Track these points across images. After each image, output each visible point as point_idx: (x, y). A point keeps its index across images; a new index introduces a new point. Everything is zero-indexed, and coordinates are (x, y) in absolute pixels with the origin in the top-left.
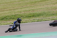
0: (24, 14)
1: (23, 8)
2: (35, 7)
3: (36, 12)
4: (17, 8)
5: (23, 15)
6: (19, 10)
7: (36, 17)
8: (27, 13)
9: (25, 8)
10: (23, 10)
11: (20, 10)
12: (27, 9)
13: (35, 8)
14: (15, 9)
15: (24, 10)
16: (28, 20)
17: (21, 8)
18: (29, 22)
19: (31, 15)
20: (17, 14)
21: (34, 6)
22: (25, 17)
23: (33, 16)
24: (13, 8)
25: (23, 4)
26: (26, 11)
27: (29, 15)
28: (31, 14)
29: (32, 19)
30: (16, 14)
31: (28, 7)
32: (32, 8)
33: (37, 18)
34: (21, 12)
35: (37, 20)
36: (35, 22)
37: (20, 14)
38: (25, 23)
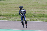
0: (36, 14)
1: (36, 9)
3: (45, 14)
4: (30, 8)
5: (35, 15)
6: (32, 10)
7: (45, 17)
8: (38, 14)
9: (37, 9)
10: (35, 10)
11: (33, 10)
13: (45, 10)
14: (29, 9)
15: (36, 11)
16: (38, 19)
17: (34, 9)
18: (39, 21)
19: (41, 16)
20: (30, 13)
21: (44, 9)
22: (36, 16)
23: (43, 17)
24: (27, 8)
25: (35, 6)
27: (40, 16)
28: (41, 15)
29: (41, 19)
30: (29, 13)
31: (39, 9)
32: (43, 10)
33: (46, 19)
34: (33, 12)
35: (45, 20)
37: (32, 13)
38: (35, 21)
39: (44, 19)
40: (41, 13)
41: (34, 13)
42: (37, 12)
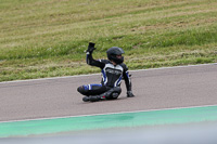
0: (146, 34)
1: (144, 11)
2: (188, 7)
3: (191, 29)
4: (120, 11)
6: (129, 19)
7: (191, 44)
8: (159, 32)
9: (149, 10)
10: (142, 17)
11: (132, 20)
12: (159, 15)
13: (189, 13)
14: (113, 16)
15: (145, 19)
16: (161, 56)
17: (136, 13)
18: (166, 65)
19: (172, 39)
20: (120, 34)
21: (184, 5)
22: (148, 46)
23: (181, 43)
24: (106, 13)
26: (154, 23)
27: (167, 40)
28: (172, 35)
29: (175, 54)
30: (116, 34)
31: (160, 9)
32: (178, 13)
33: (197, 51)
34: (133, 27)
35: (195, 59)
36: (186, 64)
37: (130, 33)
39: (187, 52)
40: (173, 28)
41: (137, 32)
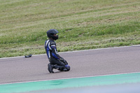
0: (87, 27)
1: (85, 12)
2: (114, 9)
3: (116, 23)
4: (70, 13)
5: (85, 30)
6: (76, 18)
8: (96, 26)
9: (89, 12)
10: (85, 16)
11: (78, 18)
12: (95, 15)
13: (115, 13)
16: (96, 42)
17: (81, 13)
18: (100, 47)
19: (104, 30)
20: (70, 27)
21: (111, 8)
23: (109, 33)
24: (61, 14)
25: (84, 3)
26: (92, 20)
27: (100, 31)
28: (104, 27)
29: (106, 40)
30: (68, 27)
31: (96, 11)
32: (108, 14)
33: (120, 38)
34: (79, 23)
35: (119, 43)
36: (113, 46)
38: (89, 48)
39: (113, 38)
40: (104, 23)
41: (81, 26)
42: (91, 23)
